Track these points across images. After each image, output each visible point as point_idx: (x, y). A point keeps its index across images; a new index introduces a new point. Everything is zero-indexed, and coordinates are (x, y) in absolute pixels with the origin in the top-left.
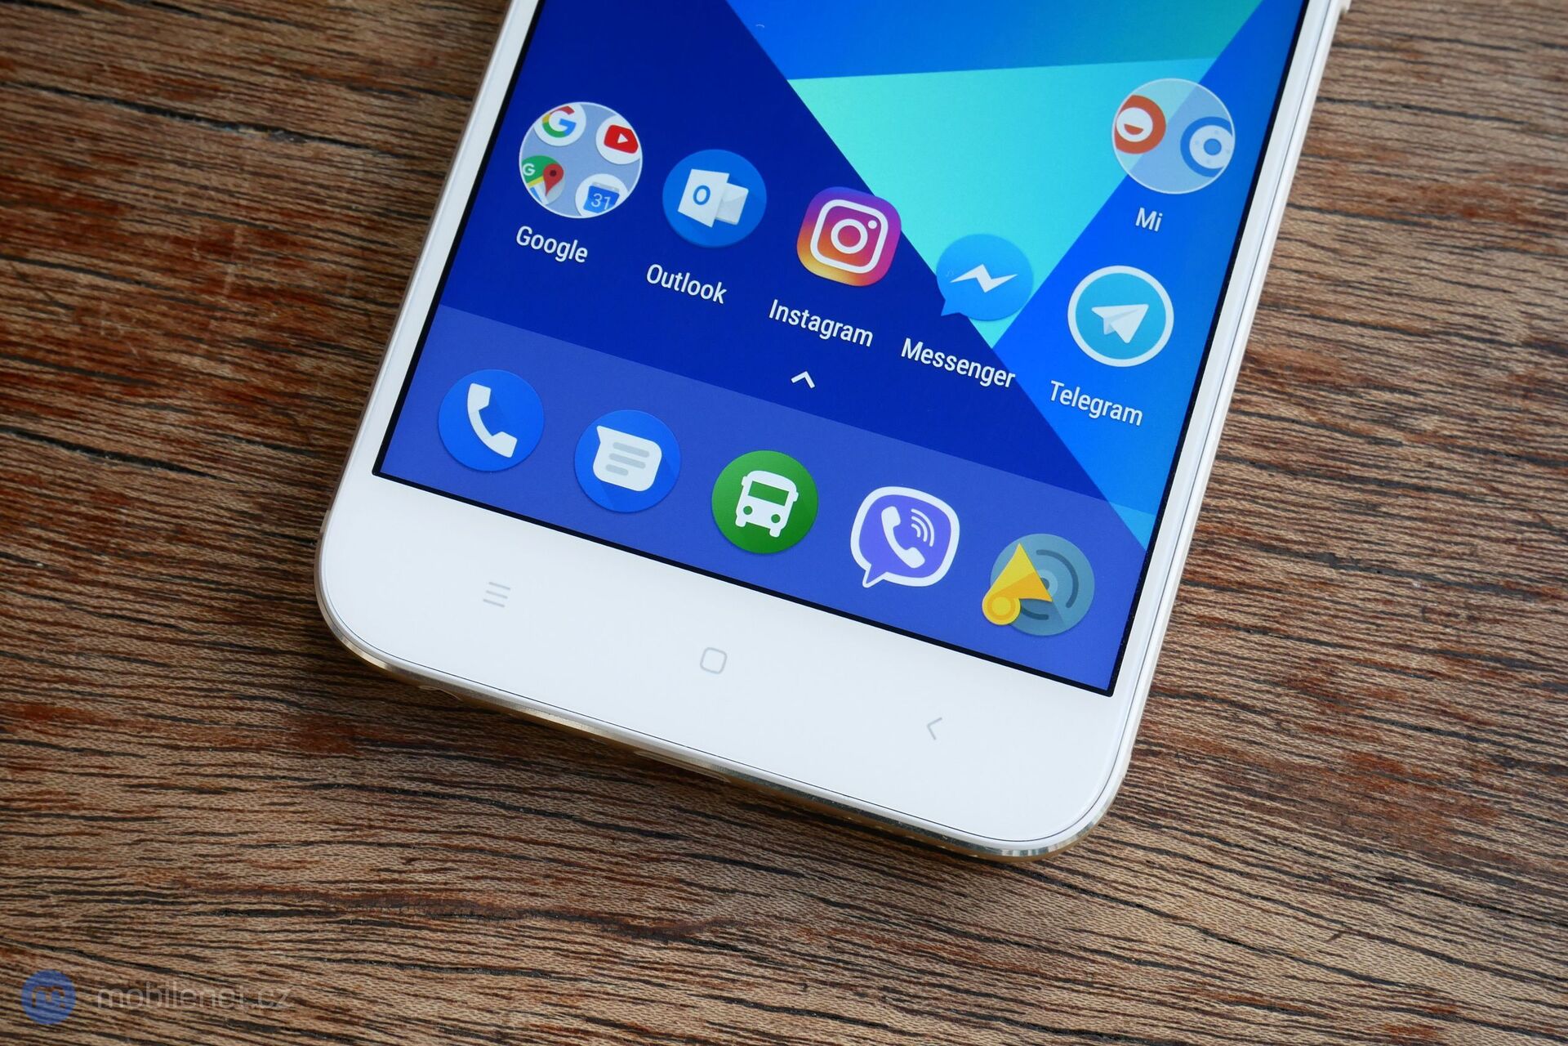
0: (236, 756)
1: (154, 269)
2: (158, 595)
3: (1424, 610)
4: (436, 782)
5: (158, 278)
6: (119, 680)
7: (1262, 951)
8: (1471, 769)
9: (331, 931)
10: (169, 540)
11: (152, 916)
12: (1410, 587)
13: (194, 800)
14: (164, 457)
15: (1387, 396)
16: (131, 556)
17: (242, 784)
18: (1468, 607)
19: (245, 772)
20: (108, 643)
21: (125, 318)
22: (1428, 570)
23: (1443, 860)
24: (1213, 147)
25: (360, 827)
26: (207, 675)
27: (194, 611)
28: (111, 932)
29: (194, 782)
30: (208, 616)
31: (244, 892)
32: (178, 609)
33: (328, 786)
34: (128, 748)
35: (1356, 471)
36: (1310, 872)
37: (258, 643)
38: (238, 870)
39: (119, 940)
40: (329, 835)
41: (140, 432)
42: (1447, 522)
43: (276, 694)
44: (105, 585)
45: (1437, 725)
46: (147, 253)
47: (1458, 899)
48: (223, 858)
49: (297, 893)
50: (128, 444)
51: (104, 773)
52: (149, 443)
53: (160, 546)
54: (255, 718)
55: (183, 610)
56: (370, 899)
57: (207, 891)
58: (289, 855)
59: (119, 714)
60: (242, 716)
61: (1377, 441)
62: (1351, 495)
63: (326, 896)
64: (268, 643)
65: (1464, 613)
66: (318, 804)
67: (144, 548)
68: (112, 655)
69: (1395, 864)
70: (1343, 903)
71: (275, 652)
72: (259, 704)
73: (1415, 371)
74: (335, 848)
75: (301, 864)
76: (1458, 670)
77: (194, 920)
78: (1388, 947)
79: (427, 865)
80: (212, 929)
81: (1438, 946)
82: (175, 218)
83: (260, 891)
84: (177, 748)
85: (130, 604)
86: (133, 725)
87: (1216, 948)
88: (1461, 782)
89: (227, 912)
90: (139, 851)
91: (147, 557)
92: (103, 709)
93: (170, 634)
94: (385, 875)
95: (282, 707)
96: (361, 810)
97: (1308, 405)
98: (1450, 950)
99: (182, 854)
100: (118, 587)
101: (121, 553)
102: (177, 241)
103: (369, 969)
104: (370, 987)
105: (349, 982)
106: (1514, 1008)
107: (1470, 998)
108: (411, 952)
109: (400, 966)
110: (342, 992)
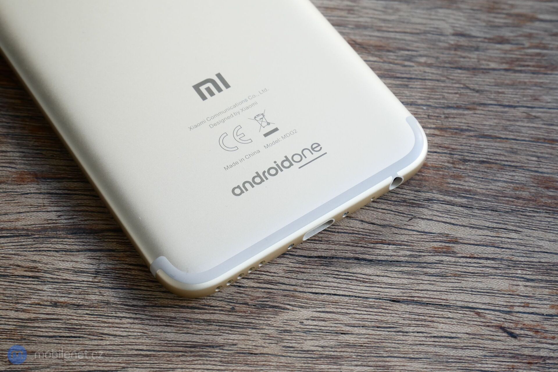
3: (428, 116)
4: (69, 190)
7: (384, 226)
8: (453, 163)
9: (29, 241)
12: (422, 109)
15: (407, 53)
18: (444, 114)
22: (428, 103)
23: (447, 193)
25: (40, 206)
33: (27, 194)
35: (399, 75)
36: (398, 200)
40: (28, 210)
42: (433, 89)
43: (6, 165)
45: (438, 151)
47: (453, 205)
49: (16, 229)
56: (45, 229)
58: (13, 217)
61: (405, 66)
62: (398, 82)
63: (27, 230)
64: (4, 149)
65: (443, 116)
66: (23, 199)
69: (429, 195)
70: (412, 209)
71: (6, 152)
73: (416, 45)
74: (31, 214)
75: (18, 220)
76: (443, 133)
78: (430, 222)
79: (66, 217)
81: (448, 220)
87: (366, 226)
88: (449, 168)
94: (50, 222)
95: (9, 169)
96: (40, 201)
97: (379, 56)
98: (453, 221)
103: (44, 253)
104: (45, 259)
105: (37, 258)
106: (479, 238)
107: (462, 236)
108: (61, 246)
109: (56, 251)
110: (34, 261)
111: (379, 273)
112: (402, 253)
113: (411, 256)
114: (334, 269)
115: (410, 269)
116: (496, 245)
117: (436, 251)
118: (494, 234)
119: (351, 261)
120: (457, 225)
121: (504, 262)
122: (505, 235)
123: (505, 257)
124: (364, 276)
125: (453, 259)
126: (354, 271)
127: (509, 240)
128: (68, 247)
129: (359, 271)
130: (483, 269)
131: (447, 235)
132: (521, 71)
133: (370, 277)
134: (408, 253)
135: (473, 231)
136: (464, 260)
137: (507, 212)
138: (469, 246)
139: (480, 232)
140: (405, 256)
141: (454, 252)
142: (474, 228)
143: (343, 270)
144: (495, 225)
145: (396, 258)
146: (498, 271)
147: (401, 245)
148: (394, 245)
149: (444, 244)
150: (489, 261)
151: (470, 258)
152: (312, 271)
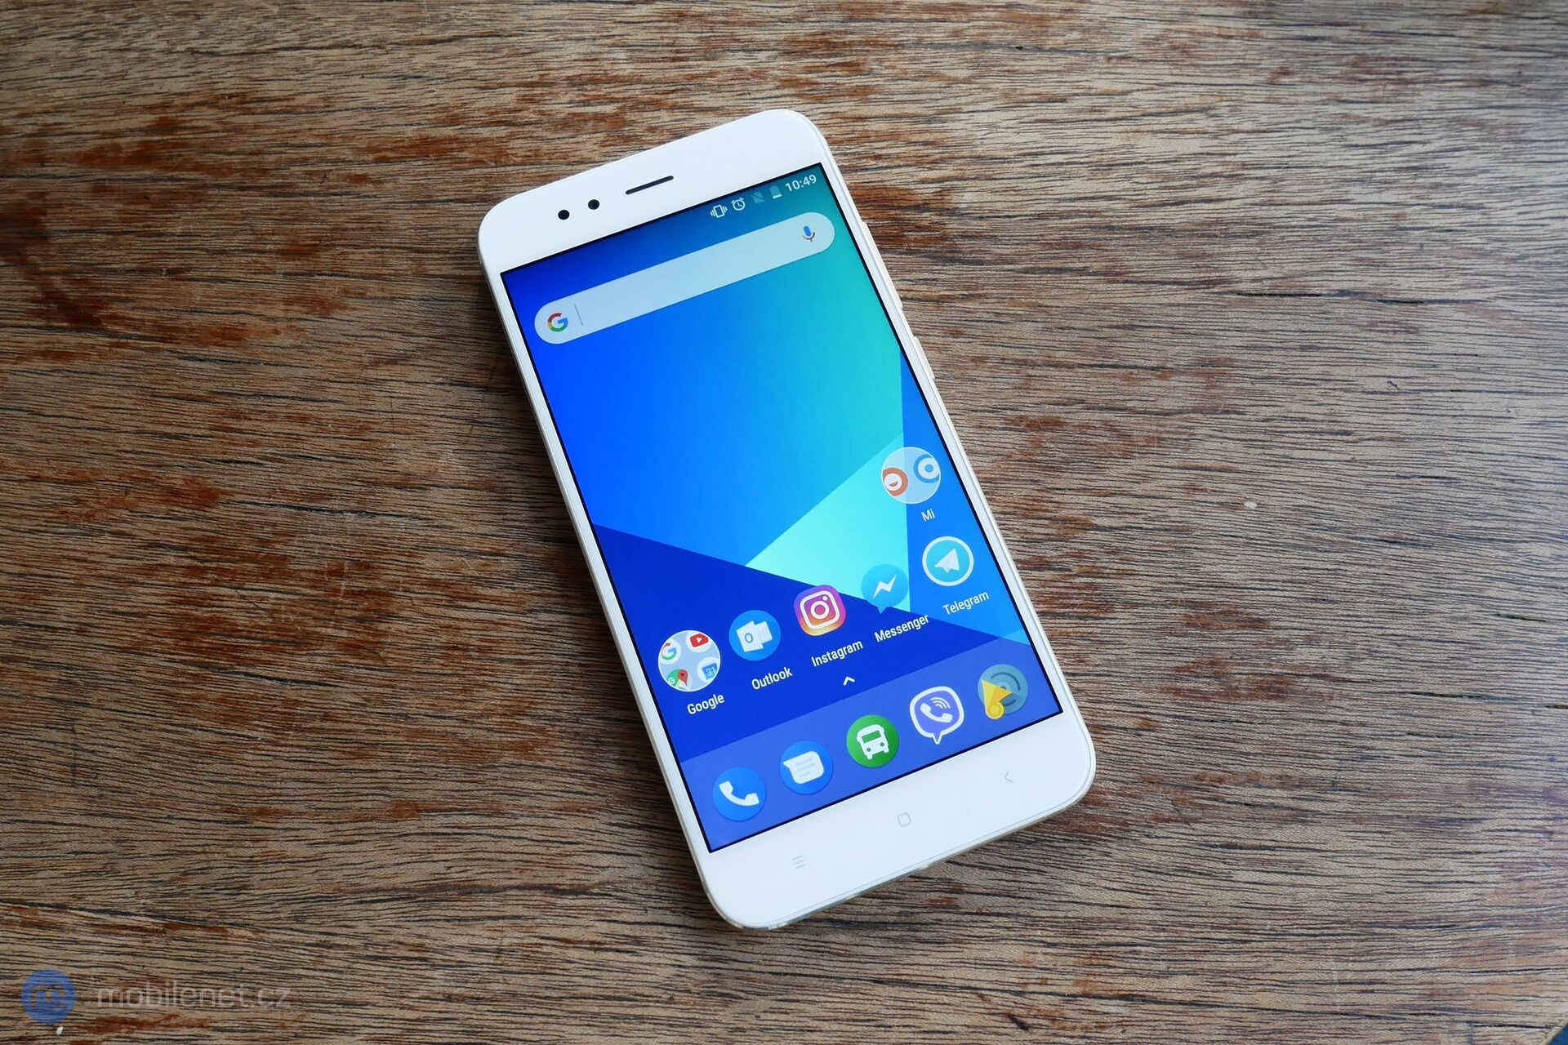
0: (361, 824)
1: (306, 587)
2: (318, 748)
4: (459, 828)
5: (308, 591)
6: (302, 792)
9: (413, 906)
10: (322, 720)
11: (325, 908)
13: (342, 848)
14: (317, 680)
16: (303, 730)
17: (364, 838)
19: (366, 832)
20: (295, 775)
21: (293, 612)
24: (929, 468)
25: (422, 854)
26: (344, 785)
27: (336, 755)
28: (306, 918)
29: (341, 839)
30: (343, 756)
31: (369, 891)
32: (328, 754)
33: (407, 835)
34: (308, 826)
37: (368, 767)
38: (365, 881)
39: (310, 921)
40: (409, 859)
41: (304, 668)
43: (378, 792)
44: (292, 746)
46: (302, 579)
48: (358, 876)
49: (395, 889)
50: (298, 675)
51: (297, 839)
52: (309, 673)
53: (317, 724)
54: (369, 805)
55: (330, 754)
56: (432, 889)
57: (351, 893)
58: (390, 871)
59: (303, 809)
60: (362, 804)
63: (409, 890)
64: (373, 767)
66: (402, 844)
67: (309, 725)
68: (298, 780)
71: (376, 771)
72: (370, 797)
74: (413, 865)
75: (396, 875)
77: (345, 908)
79: (458, 869)
80: (356, 911)
82: (315, 561)
83: (377, 890)
84: (332, 823)
85: (305, 754)
86: (309, 814)
89: (362, 902)
90: (316, 876)
91: (311, 730)
92: (294, 808)
93: (325, 767)
94: (437, 876)
95: (381, 798)
96: (424, 845)
99: (338, 875)
100: (298, 746)
101: (299, 729)
102: (316, 572)
103: (432, 924)
104: (433, 932)
105: (423, 931)
106: (990, 884)
107: (969, 881)
108: (453, 913)
109: (448, 921)
110: (420, 936)
111: (858, 941)
112: (889, 909)
113: (899, 914)
114: (801, 936)
115: (898, 934)
116: (1012, 893)
117: (934, 906)
118: (1010, 877)
119: (822, 924)
120: (962, 865)
121: (1020, 919)
122: (1024, 879)
123: (1022, 911)
124: (838, 947)
125: (955, 917)
126: (827, 938)
127: (1029, 886)
128: (462, 914)
129: (833, 939)
130: (993, 930)
131: (949, 881)
132: (1063, 616)
133: (848, 948)
134: (898, 909)
135: (984, 874)
136: (969, 917)
137: (1029, 843)
138: (976, 897)
139: (993, 875)
140: (893, 914)
141: (957, 907)
142: (984, 868)
143: (812, 938)
144: (1012, 864)
145: (881, 919)
146: (1012, 933)
147: (888, 898)
148: (879, 898)
149: (944, 895)
150: (1001, 919)
151: (976, 914)
152: (772, 940)
